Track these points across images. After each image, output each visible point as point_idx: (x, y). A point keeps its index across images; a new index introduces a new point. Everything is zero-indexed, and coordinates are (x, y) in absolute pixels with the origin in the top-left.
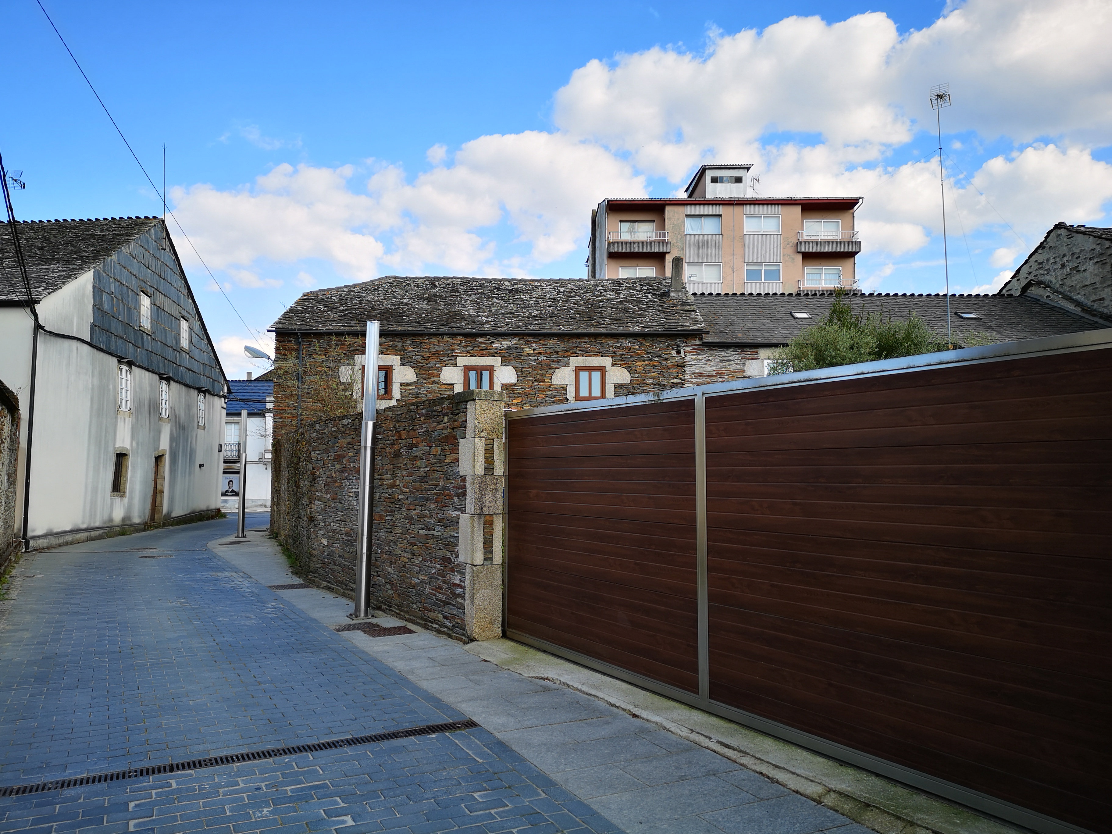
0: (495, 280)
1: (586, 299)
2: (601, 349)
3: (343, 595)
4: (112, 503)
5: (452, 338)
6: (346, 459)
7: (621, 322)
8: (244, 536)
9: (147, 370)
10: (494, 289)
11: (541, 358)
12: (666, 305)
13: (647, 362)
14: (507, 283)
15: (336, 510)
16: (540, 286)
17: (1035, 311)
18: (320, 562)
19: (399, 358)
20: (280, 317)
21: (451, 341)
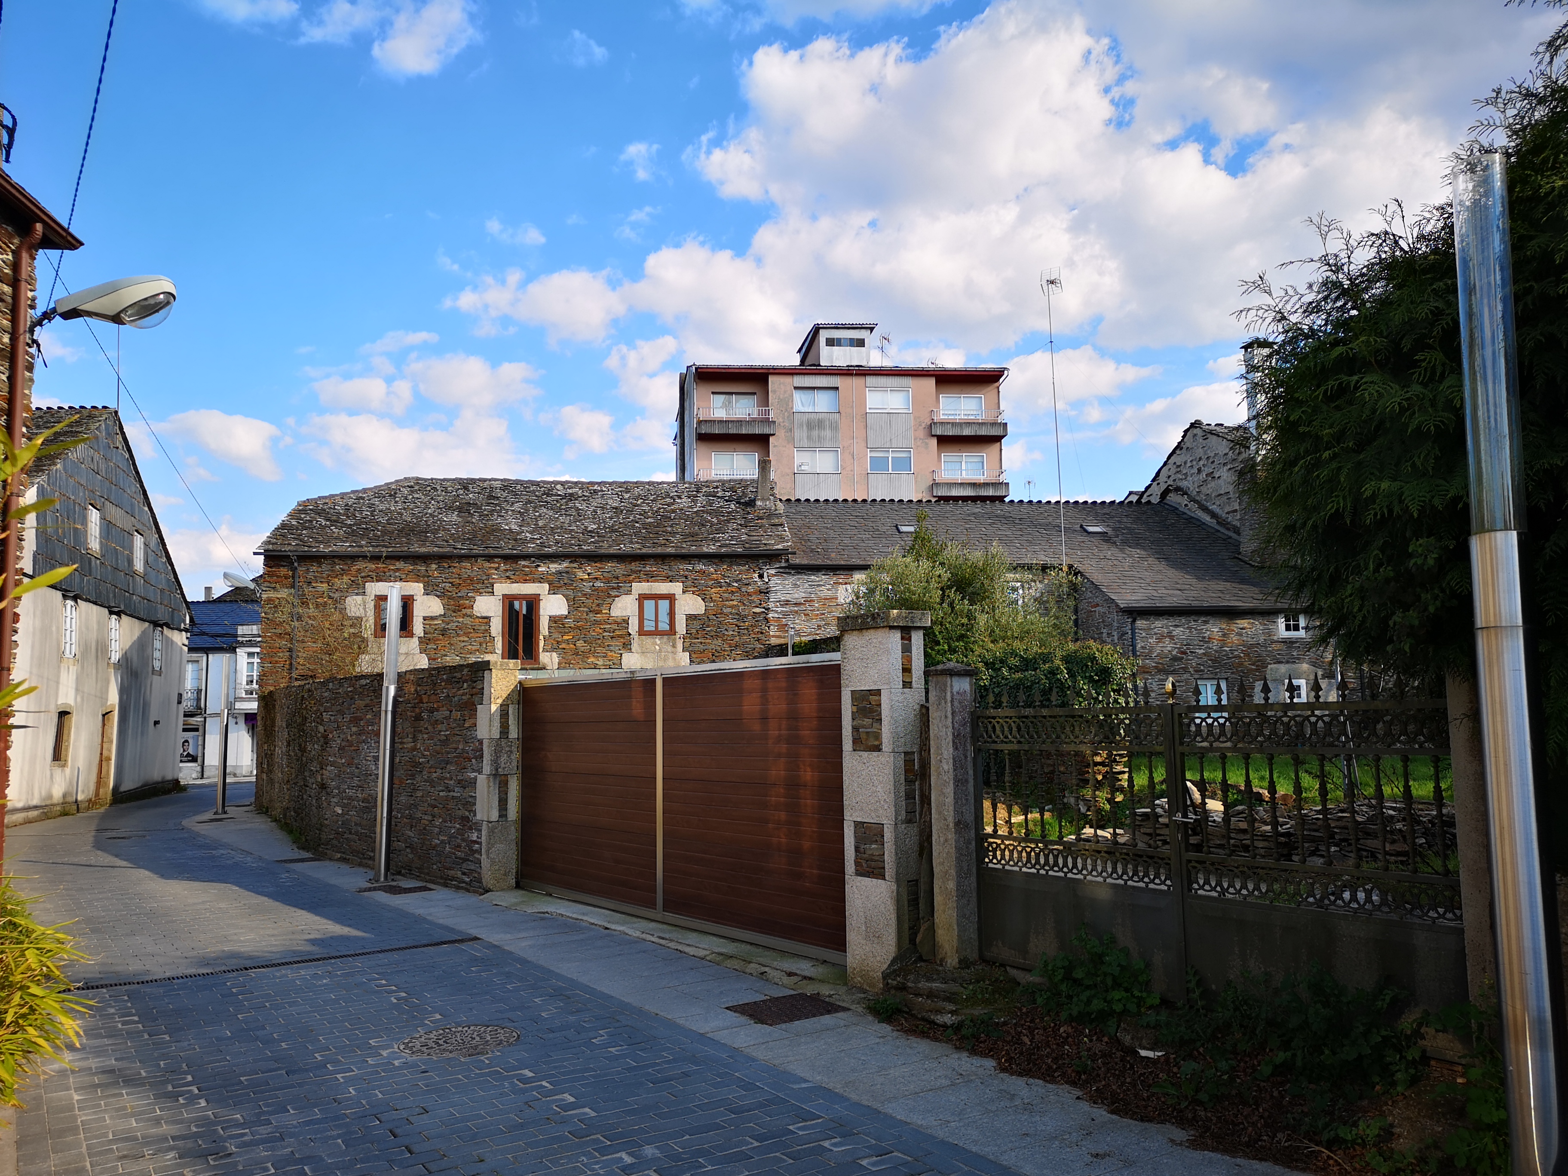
0: (544, 482)
1: (655, 509)
2: (670, 573)
3: (360, 865)
4: (52, 775)
5: (489, 561)
6: (365, 721)
7: (694, 539)
8: (225, 813)
9: (95, 603)
10: (543, 495)
11: (598, 584)
12: (750, 516)
13: (724, 588)
14: (559, 487)
15: (352, 776)
16: (600, 491)
17: (1169, 522)
18: (333, 832)
19: (421, 585)
20: (269, 534)
21: (487, 565)
